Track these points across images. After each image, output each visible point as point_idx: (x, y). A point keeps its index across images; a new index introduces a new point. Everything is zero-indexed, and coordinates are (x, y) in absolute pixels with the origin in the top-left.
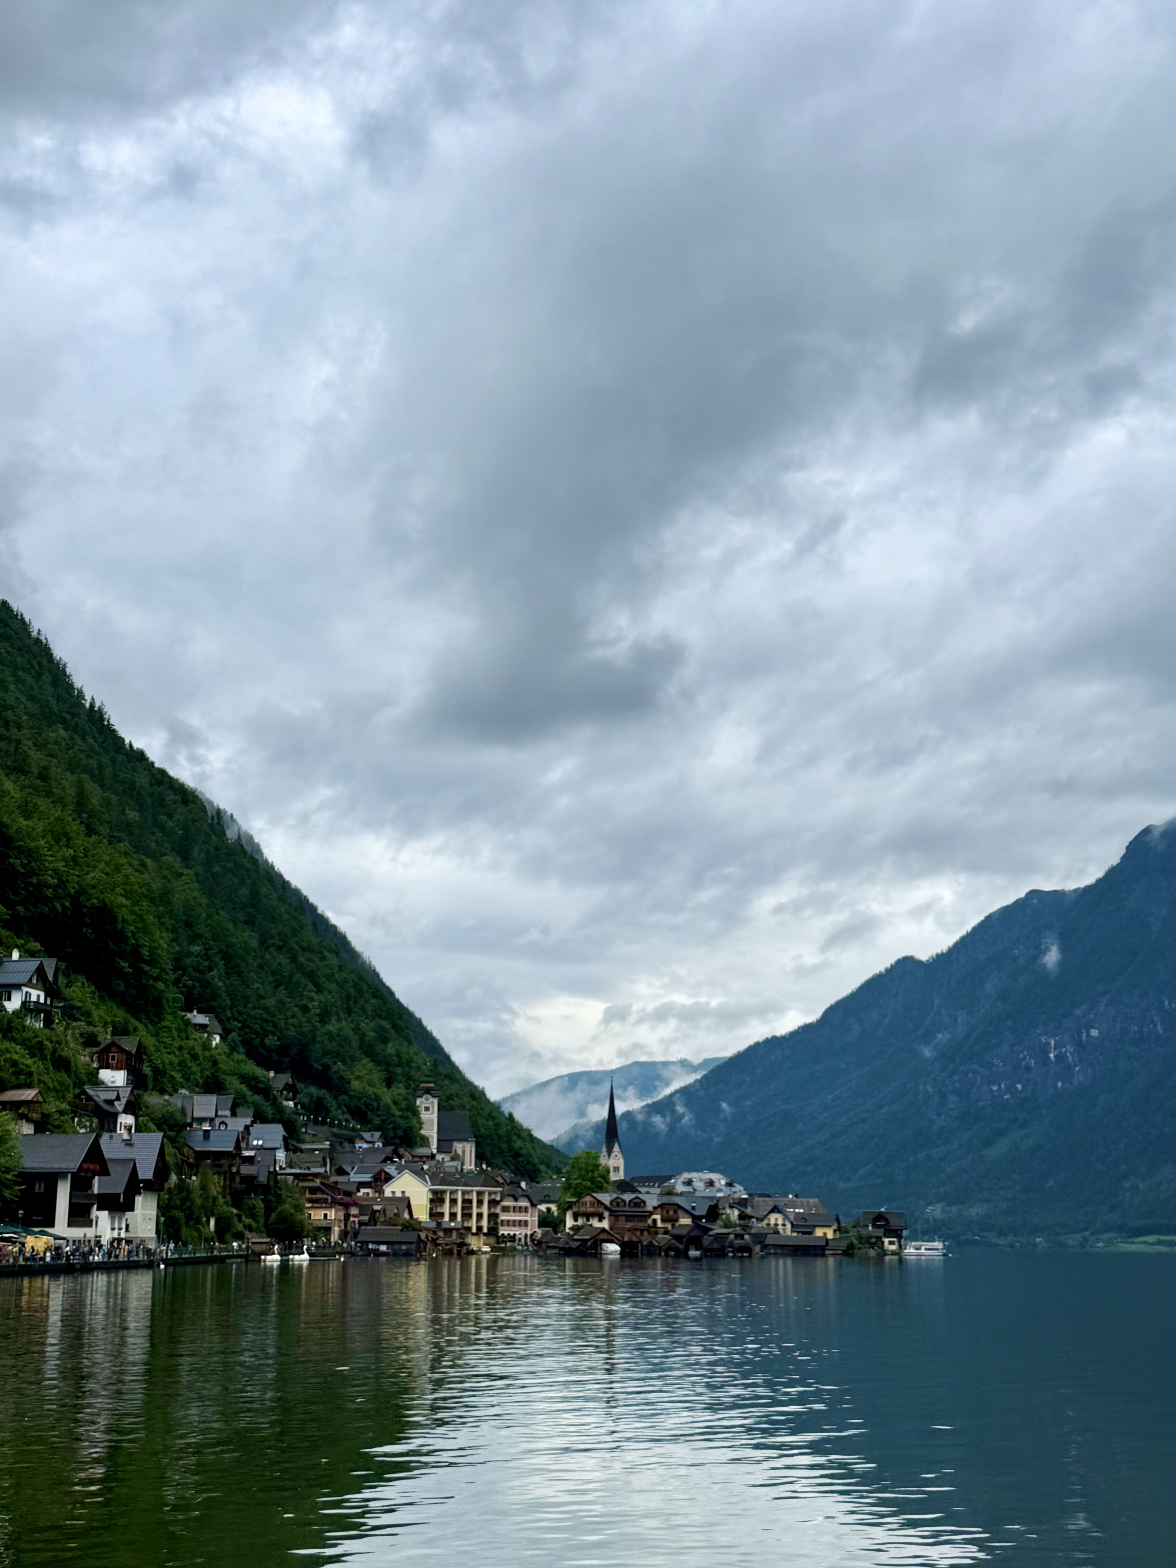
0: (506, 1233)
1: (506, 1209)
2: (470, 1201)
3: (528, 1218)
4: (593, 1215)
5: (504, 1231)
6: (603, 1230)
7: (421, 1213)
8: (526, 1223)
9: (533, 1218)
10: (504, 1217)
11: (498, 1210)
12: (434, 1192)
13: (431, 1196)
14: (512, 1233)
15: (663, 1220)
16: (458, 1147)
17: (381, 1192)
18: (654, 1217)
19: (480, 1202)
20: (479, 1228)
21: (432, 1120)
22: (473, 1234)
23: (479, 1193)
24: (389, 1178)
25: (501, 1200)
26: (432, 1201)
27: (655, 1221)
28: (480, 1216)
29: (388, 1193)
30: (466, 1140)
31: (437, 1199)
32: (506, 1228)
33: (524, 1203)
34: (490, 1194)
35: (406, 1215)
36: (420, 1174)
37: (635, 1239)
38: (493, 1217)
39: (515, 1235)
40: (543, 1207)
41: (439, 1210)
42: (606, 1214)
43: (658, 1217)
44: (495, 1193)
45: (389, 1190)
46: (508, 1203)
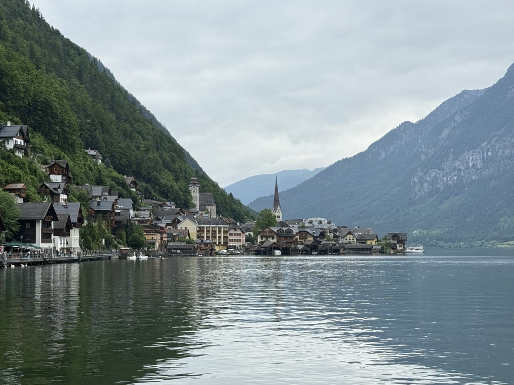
0: (231, 245)
1: (231, 235)
2: (216, 231)
3: (241, 238)
4: (270, 236)
5: (230, 244)
6: (275, 243)
7: (194, 237)
8: (240, 240)
9: (243, 238)
10: (230, 238)
11: (228, 235)
12: (200, 228)
13: (198, 229)
14: (234, 245)
15: (300, 239)
16: (209, 208)
17: (176, 228)
18: (296, 237)
19: (220, 232)
20: (220, 243)
21: (197, 196)
22: (217, 245)
23: (219, 228)
24: (179, 222)
25: (229, 230)
26: (198, 231)
27: (297, 239)
28: (220, 237)
29: (179, 228)
30: (212, 205)
31: (201, 230)
32: (231, 242)
33: (239, 232)
34: (224, 228)
35: (187, 237)
36: (193, 220)
37: (288, 247)
38: (226, 238)
39: (235, 245)
40: (247, 234)
41: (202, 235)
42: (275, 236)
43: (298, 237)
44: (226, 228)
45: (179, 227)
46: (232, 232)
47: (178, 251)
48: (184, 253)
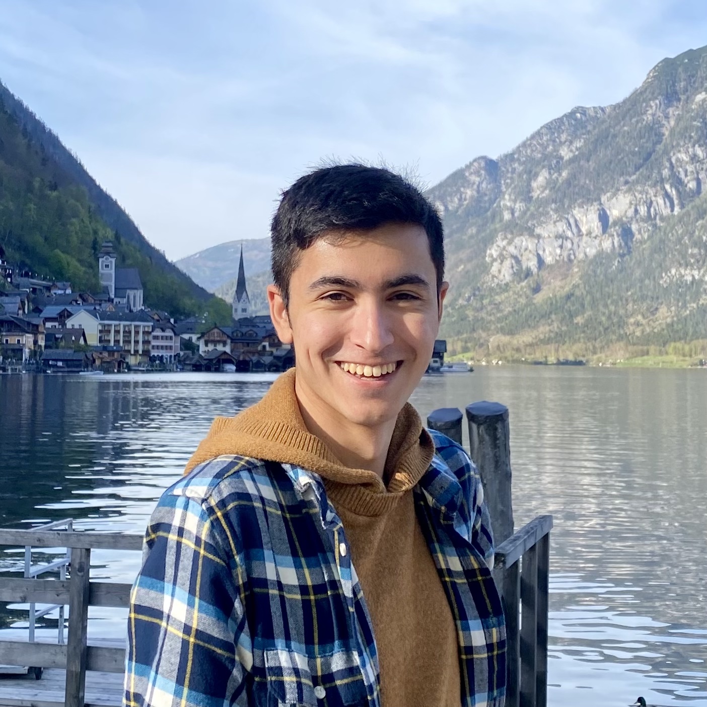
0: (156, 355)
1: (156, 338)
2: (130, 332)
3: (172, 344)
4: (219, 342)
5: (154, 353)
6: (225, 353)
7: (93, 340)
8: (171, 347)
9: (176, 343)
10: (154, 343)
11: (150, 338)
12: (104, 326)
13: (100, 328)
15: (270, 345)
16: (131, 293)
17: (64, 324)
18: (264, 343)
19: (137, 333)
20: (136, 352)
21: (111, 275)
22: (131, 355)
23: (136, 327)
24: (70, 315)
25: (153, 331)
26: (101, 331)
27: (264, 347)
28: (136, 342)
29: (69, 326)
30: (136, 289)
31: (105, 331)
32: (156, 350)
33: (169, 333)
34: (144, 327)
35: (82, 342)
36: (93, 313)
37: (247, 359)
38: (146, 342)
39: (162, 356)
40: (186, 336)
41: (106, 338)
42: (229, 341)
43: (267, 344)
44: (148, 326)
46: (158, 333)
47: (60, 364)
48: (68, 366)
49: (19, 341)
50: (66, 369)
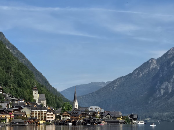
1: (48, 115)
2: (40, 113)
3: (53, 117)
4: (67, 116)
7: (29, 116)
12: (32, 111)
16: (43, 102)
20: (42, 119)
22: (40, 120)
23: (42, 111)
24: (22, 108)
26: (31, 113)
28: (42, 116)
29: (21, 111)
30: (45, 100)
32: (48, 119)
33: (52, 113)
35: (25, 116)
36: (28, 108)
37: (75, 121)
38: (45, 116)
41: (33, 115)
42: (70, 116)
43: (82, 116)
44: (45, 111)
47: (17, 123)
49: (5, 116)
50: (19, 125)
